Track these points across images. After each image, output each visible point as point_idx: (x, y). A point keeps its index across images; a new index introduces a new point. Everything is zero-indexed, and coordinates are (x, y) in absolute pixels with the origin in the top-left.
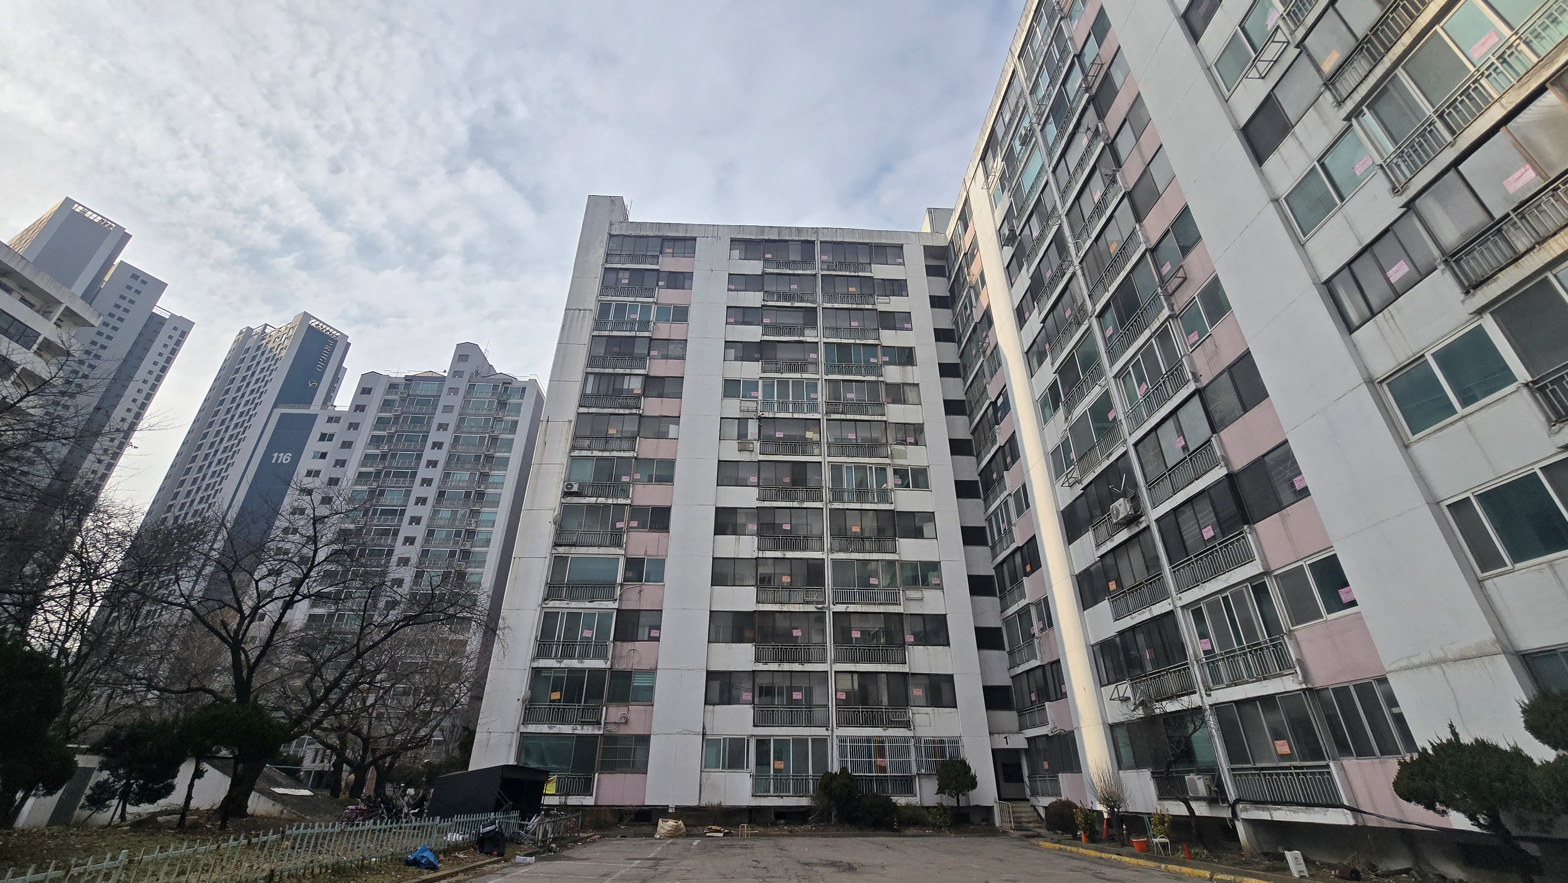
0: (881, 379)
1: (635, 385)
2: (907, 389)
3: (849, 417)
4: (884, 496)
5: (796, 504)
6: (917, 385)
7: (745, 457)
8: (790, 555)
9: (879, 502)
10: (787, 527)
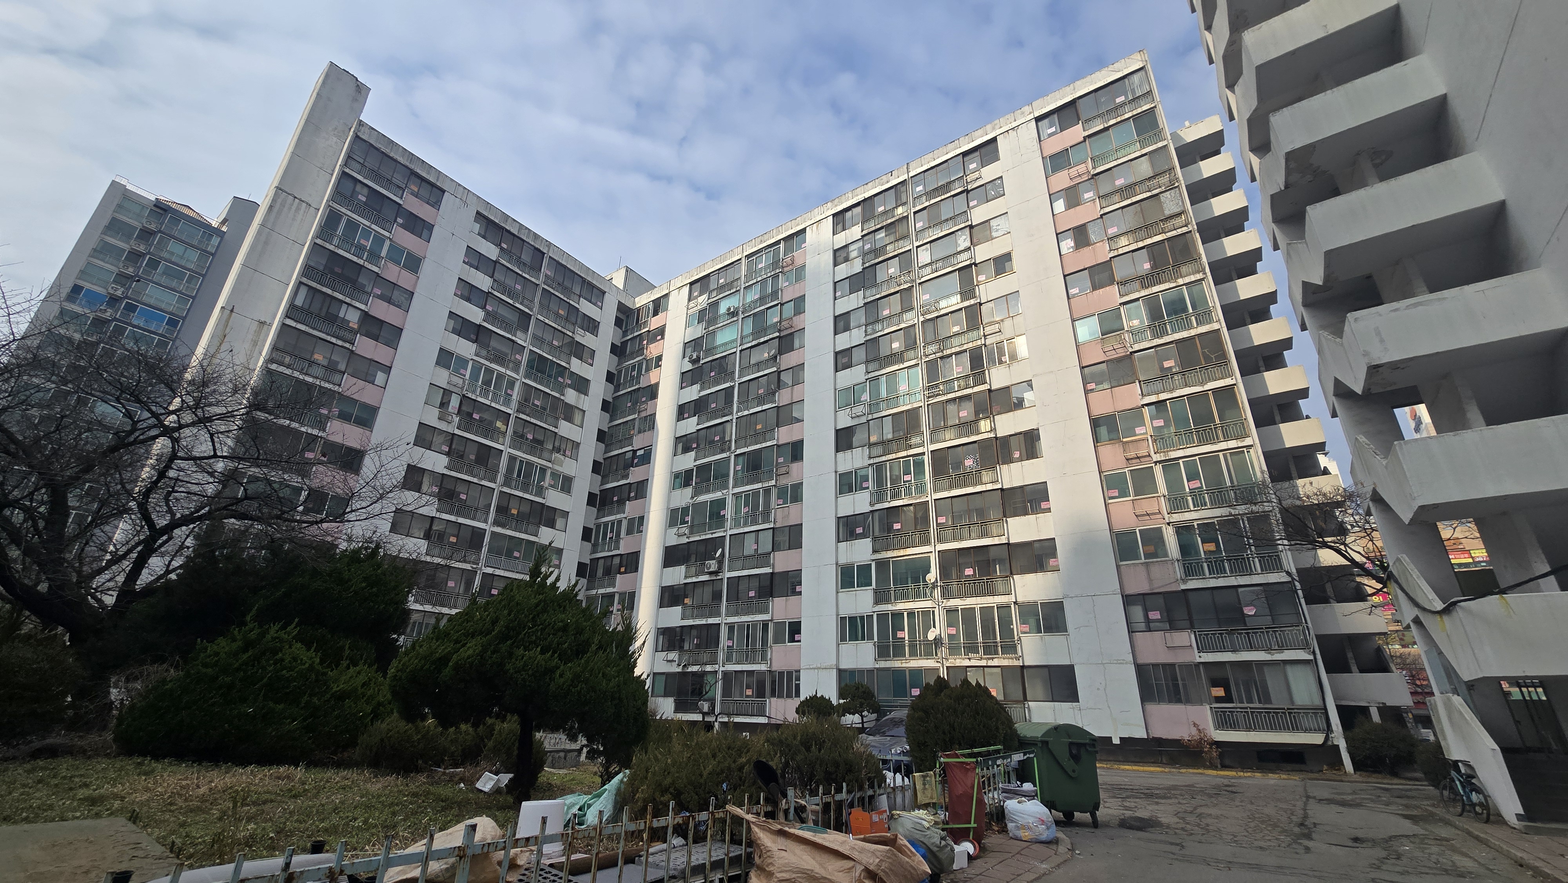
0: (562, 398)
1: (353, 318)
2: (577, 411)
3: (533, 420)
4: (540, 492)
5: (475, 480)
6: (584, 411)
7: (443, 426)
8: (461, 520)
9: (536, 495)
10: (463, 497)
